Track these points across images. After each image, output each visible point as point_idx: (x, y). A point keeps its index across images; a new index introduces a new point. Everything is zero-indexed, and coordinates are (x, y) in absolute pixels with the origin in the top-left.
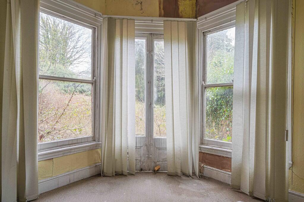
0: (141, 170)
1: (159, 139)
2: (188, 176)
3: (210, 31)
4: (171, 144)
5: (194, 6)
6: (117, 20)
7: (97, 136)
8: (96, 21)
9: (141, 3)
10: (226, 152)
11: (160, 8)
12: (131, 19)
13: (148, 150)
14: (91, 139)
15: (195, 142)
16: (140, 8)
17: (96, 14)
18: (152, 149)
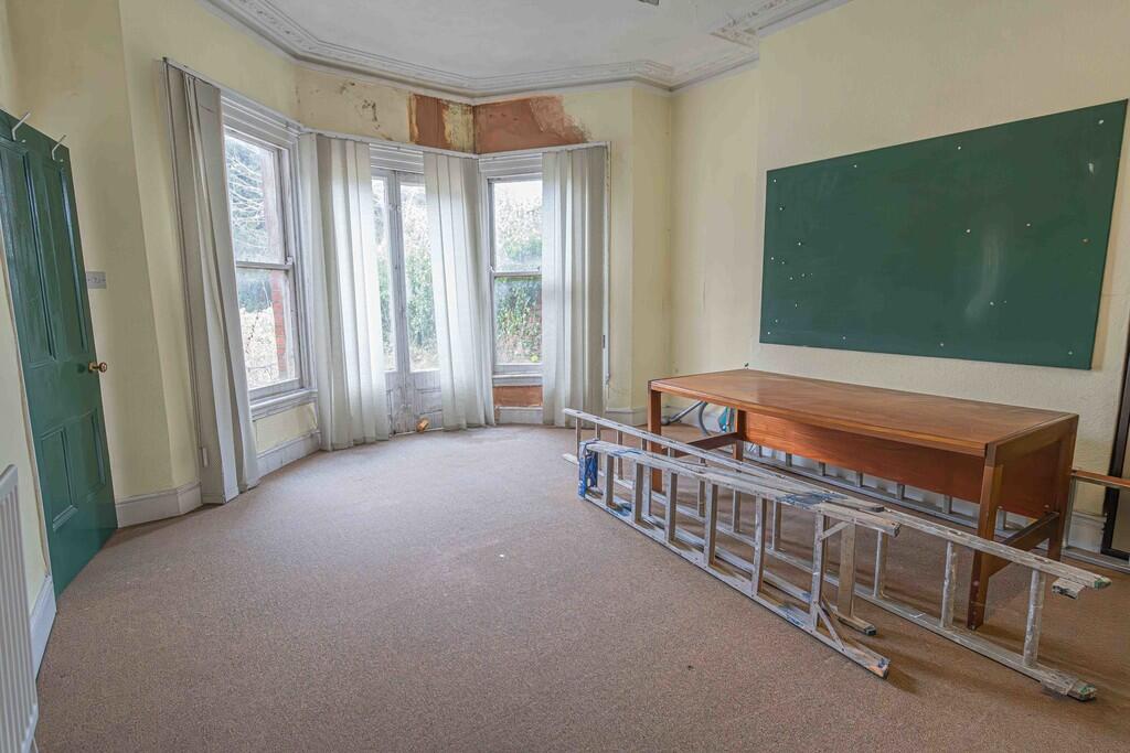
0: (395, 433)
1: (422, 373)
2: (480, 426)
3: (499, 179)
4: (448, 378)
5: (471, 126)
6: (333, 141)
7: (306, 378)
8: (287, 136)
9: (374, 106)
10: (534, 377)
11: (411, 122)
12: (361, 142)
13: (403, 397)
14: (297, 385)
15: (486, 371)
16: (372, 117)
17: (287, 124)
18: (410, 392)
